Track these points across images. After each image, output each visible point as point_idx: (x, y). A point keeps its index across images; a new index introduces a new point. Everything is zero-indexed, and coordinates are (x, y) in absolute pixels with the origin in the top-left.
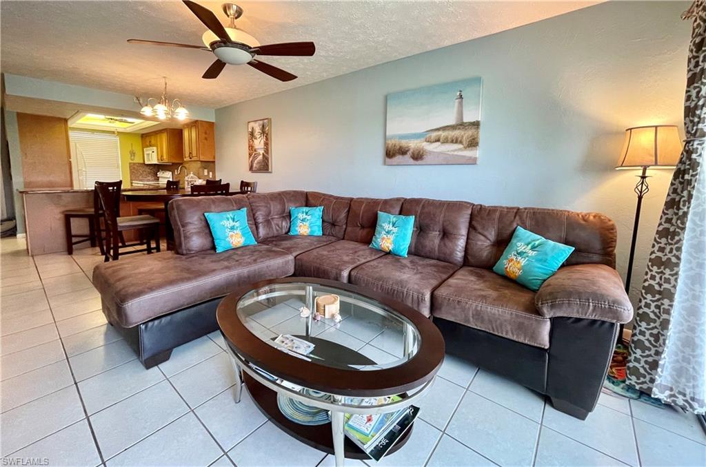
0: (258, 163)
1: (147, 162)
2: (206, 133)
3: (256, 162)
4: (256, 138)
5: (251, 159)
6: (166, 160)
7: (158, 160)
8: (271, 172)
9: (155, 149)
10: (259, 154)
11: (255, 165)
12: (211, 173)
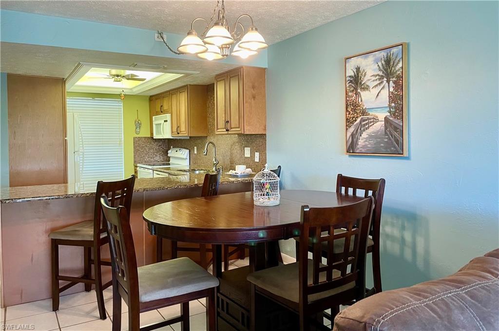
0: (370, 137)
1: (156, 136)
2: (253, 87)
3: (365, 135)
4: (366, 88)
5: (352, 130)
6: (184, 133)
7: (172, 132)
8: (408, 158)
9: (168, 116)
10: (376, 120)
11: (361, 142)
12: (257, 154)
